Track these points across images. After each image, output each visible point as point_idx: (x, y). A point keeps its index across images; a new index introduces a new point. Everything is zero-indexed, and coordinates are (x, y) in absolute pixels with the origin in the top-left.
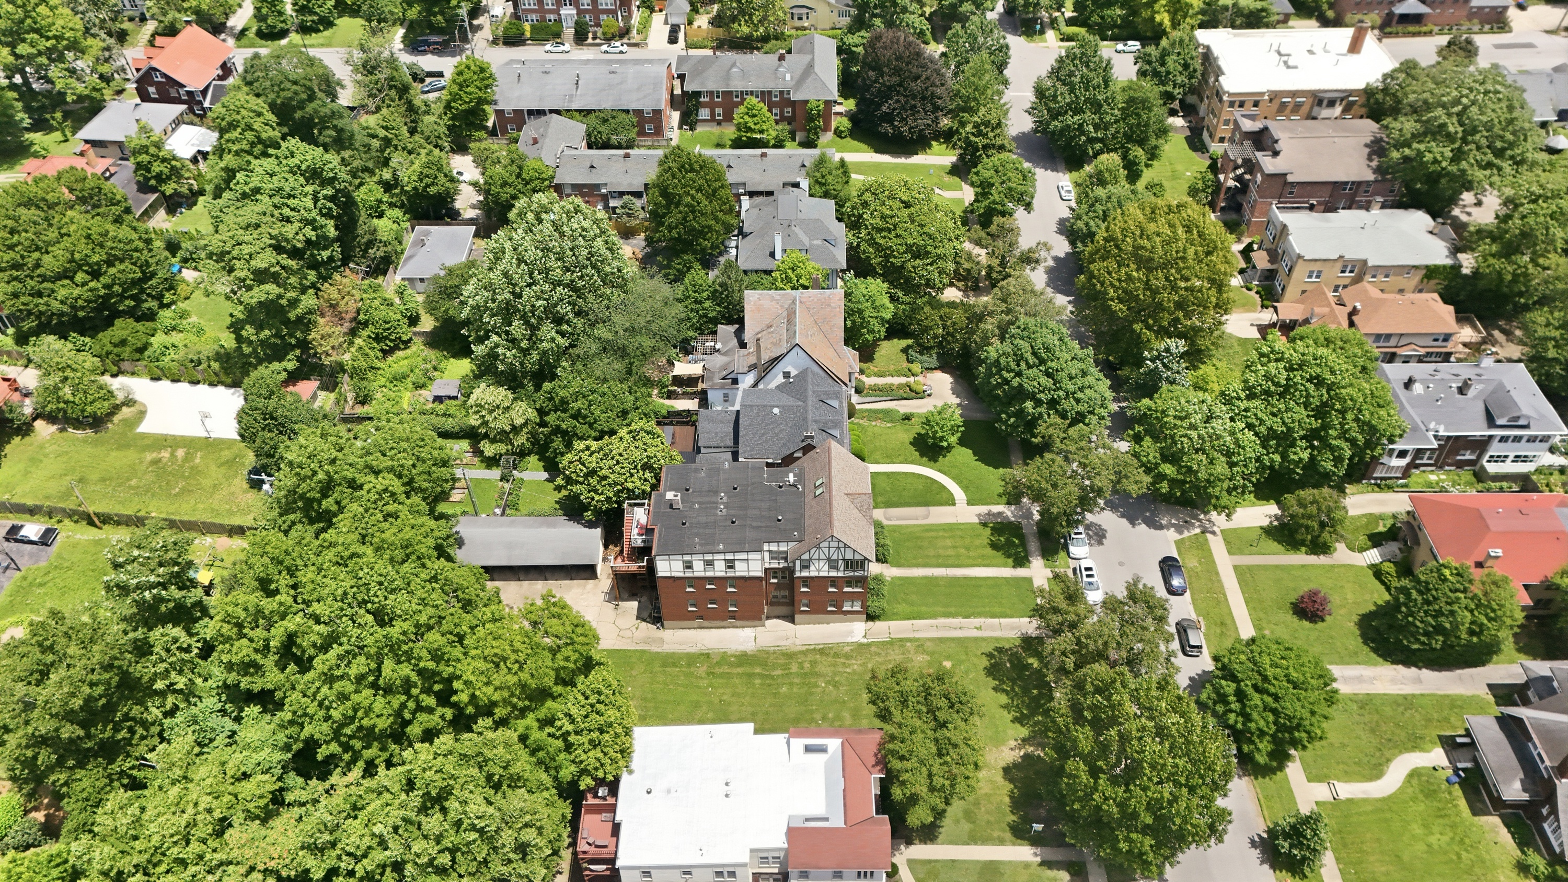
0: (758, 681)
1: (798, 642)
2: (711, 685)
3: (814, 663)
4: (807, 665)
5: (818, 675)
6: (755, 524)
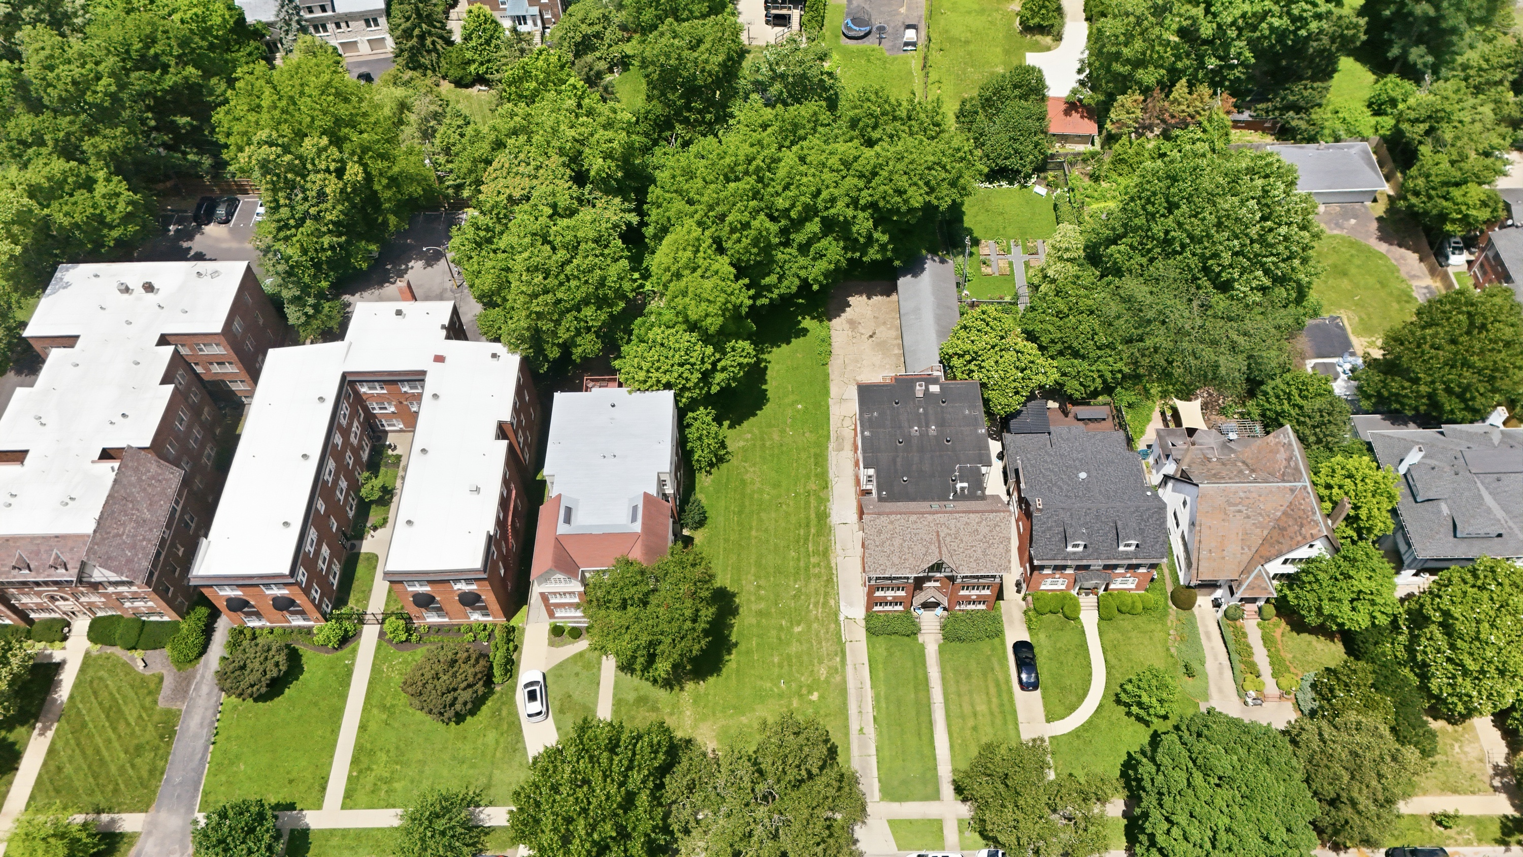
1: (839, 559)
2: (797, 494)
3: (818, 576)
5: (808, 578)
6: (899, 460)
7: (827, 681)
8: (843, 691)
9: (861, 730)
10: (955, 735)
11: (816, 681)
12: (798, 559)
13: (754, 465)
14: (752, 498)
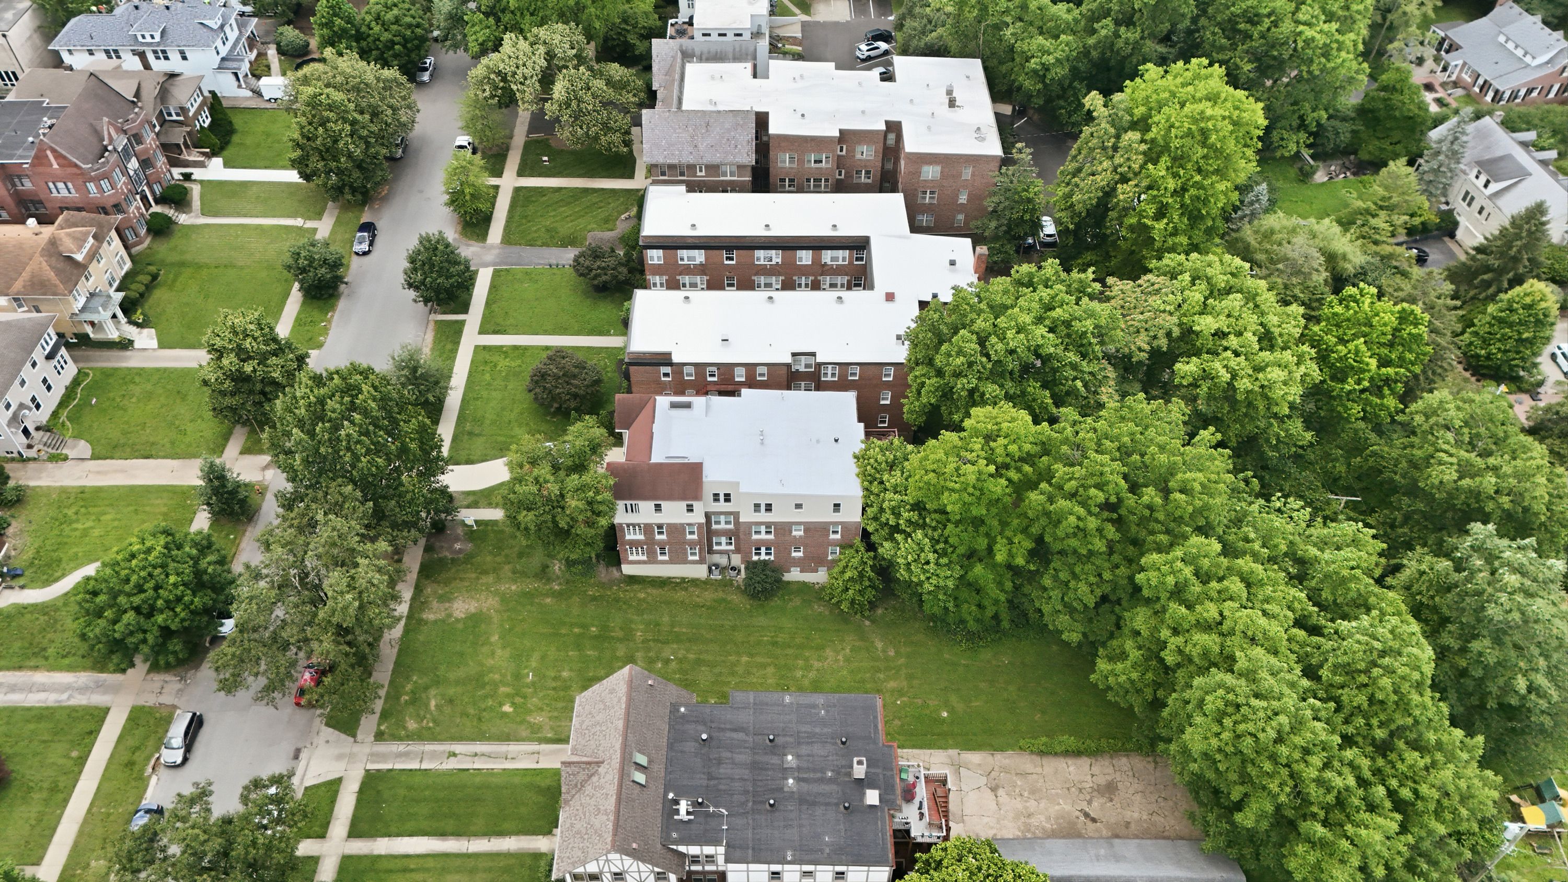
6: (741, 736)
7: (523, 722)
9: (455, 755)
10: (421, 861)
11: (530, 712)
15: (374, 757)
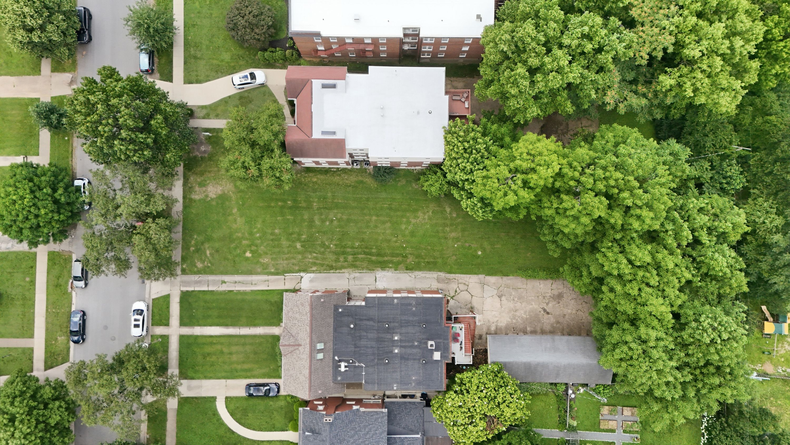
0: (374, 251)
1: (347, 275)
2: (405, 248)
3: (337, 260)
4: (342, 259)
5: (335, 253)
6: (371, 323)
7: (258, 262)
8: (250, 273)
9: (225, 282)
10: (218, 339)
11: (260, 256)
12: (352, 247)
13: (430, 219)
14: (402, 217)
15: (184, 283)
